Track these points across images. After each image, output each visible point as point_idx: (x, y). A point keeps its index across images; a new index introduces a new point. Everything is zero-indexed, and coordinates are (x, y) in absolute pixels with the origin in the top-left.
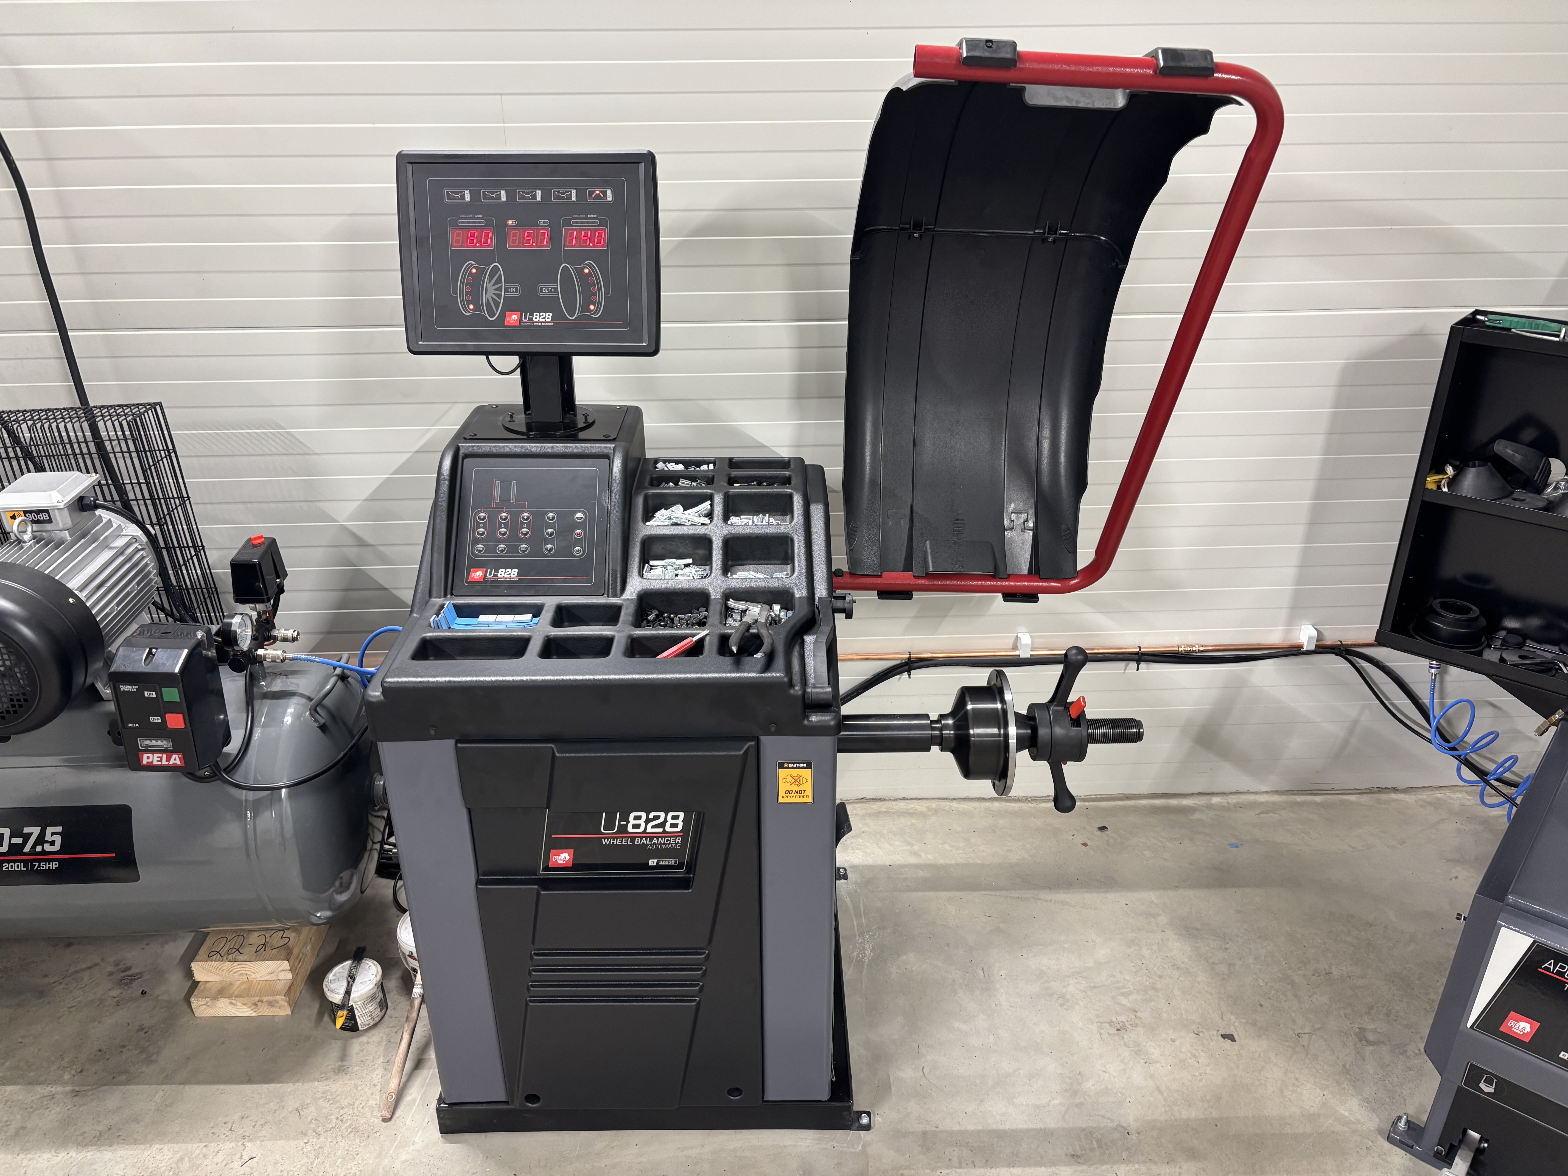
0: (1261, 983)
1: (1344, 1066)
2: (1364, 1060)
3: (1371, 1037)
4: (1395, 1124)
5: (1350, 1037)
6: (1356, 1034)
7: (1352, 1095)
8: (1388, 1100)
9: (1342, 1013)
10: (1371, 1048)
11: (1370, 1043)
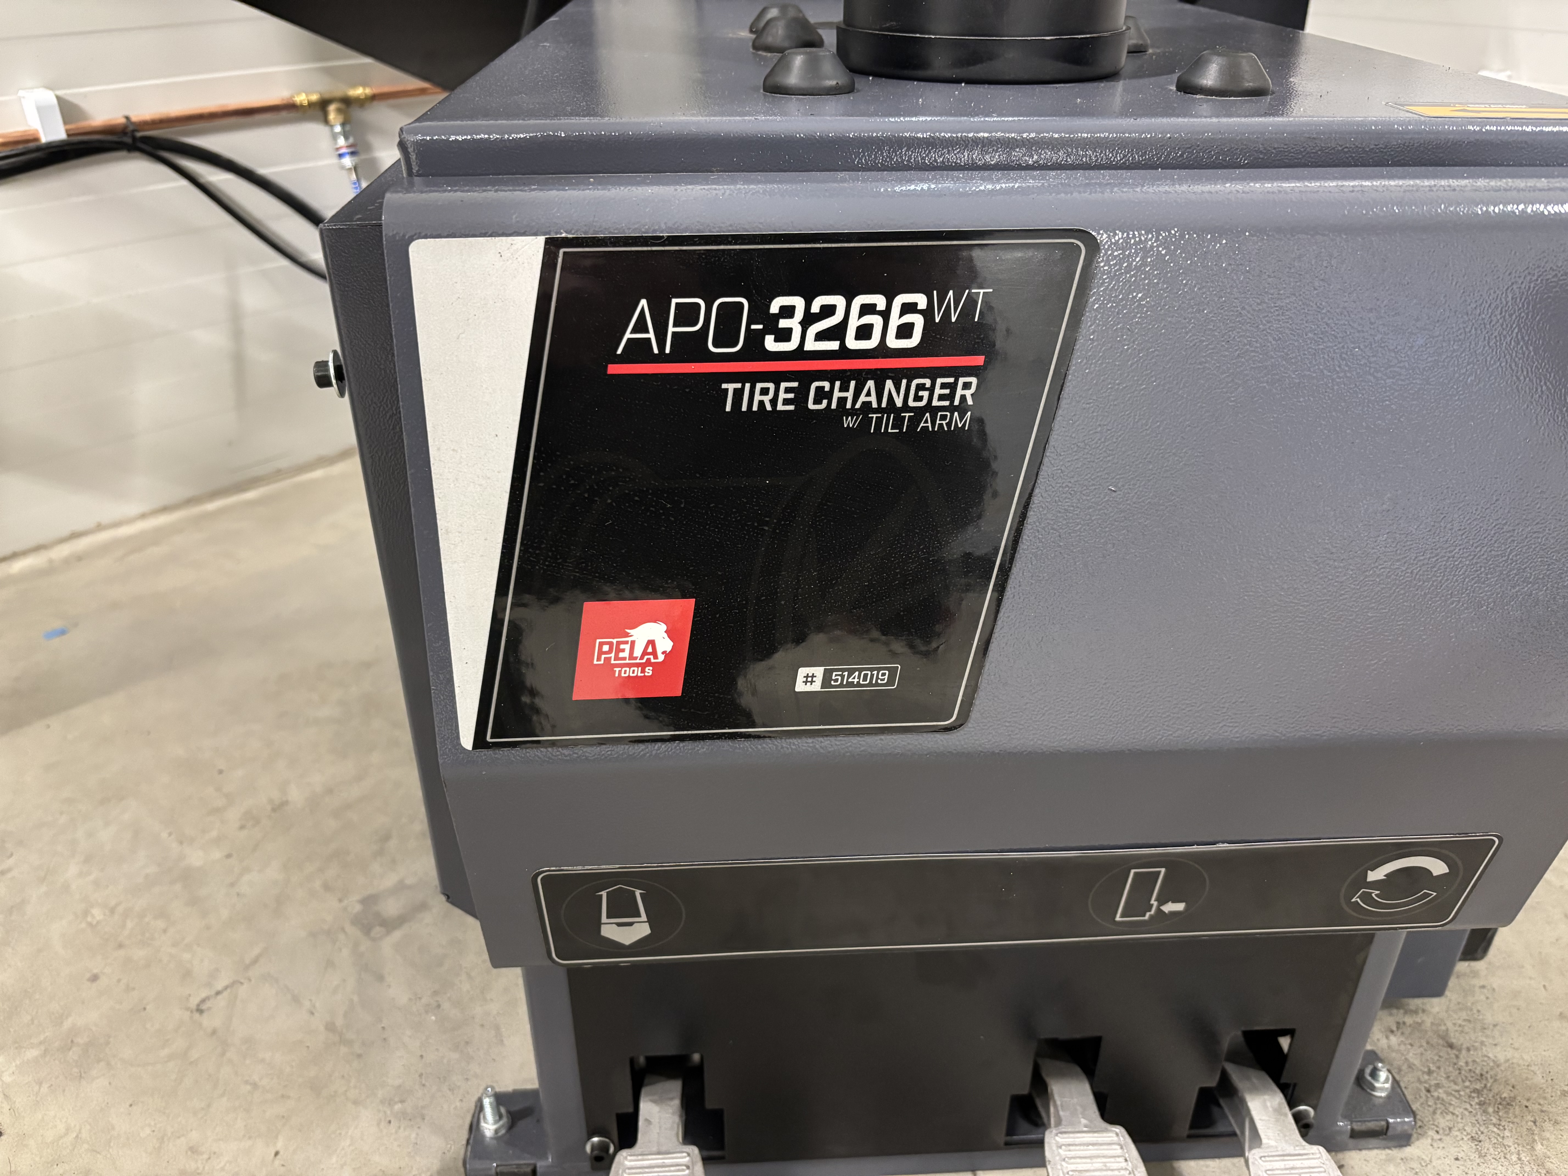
0: (97, 914)
1: (330, 1027)
2: (380, 978)
3: (391, 908)
4: (474, 1128)
5: (342, 936)
6: (356, 921)
7: (356, 1103)
8: (455, 1056)
9: (317, 884)
10: (397, 935)
11: (390, 925)
